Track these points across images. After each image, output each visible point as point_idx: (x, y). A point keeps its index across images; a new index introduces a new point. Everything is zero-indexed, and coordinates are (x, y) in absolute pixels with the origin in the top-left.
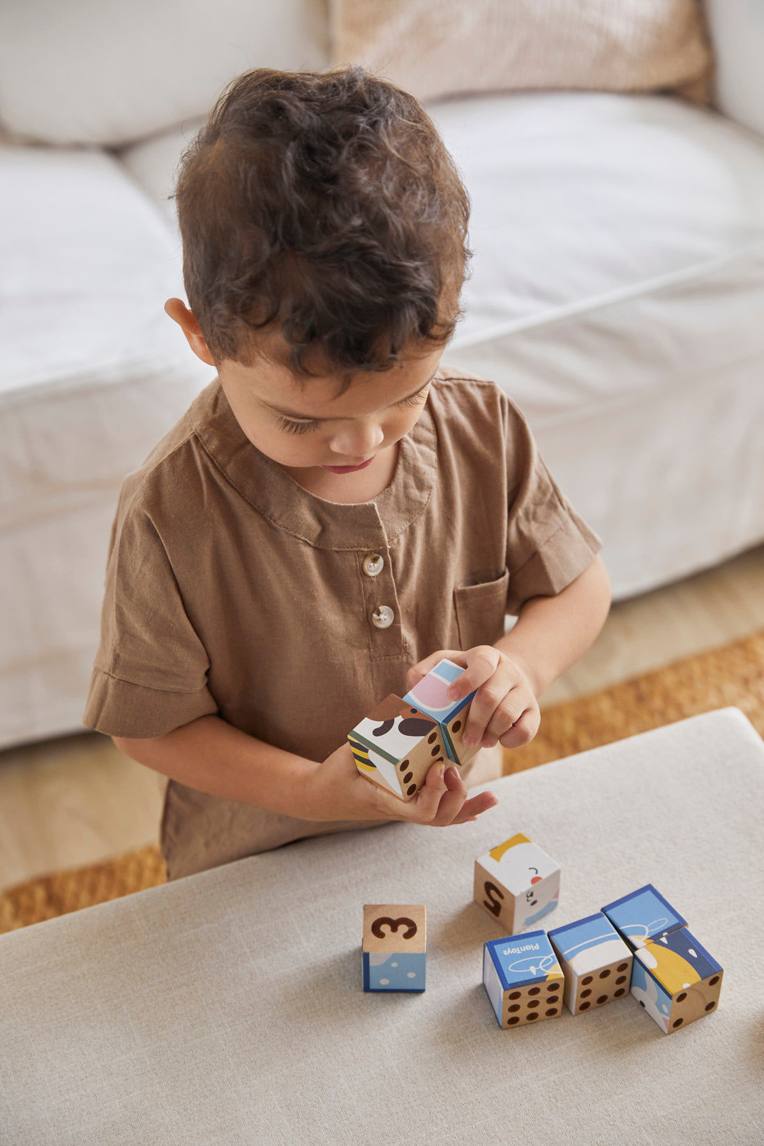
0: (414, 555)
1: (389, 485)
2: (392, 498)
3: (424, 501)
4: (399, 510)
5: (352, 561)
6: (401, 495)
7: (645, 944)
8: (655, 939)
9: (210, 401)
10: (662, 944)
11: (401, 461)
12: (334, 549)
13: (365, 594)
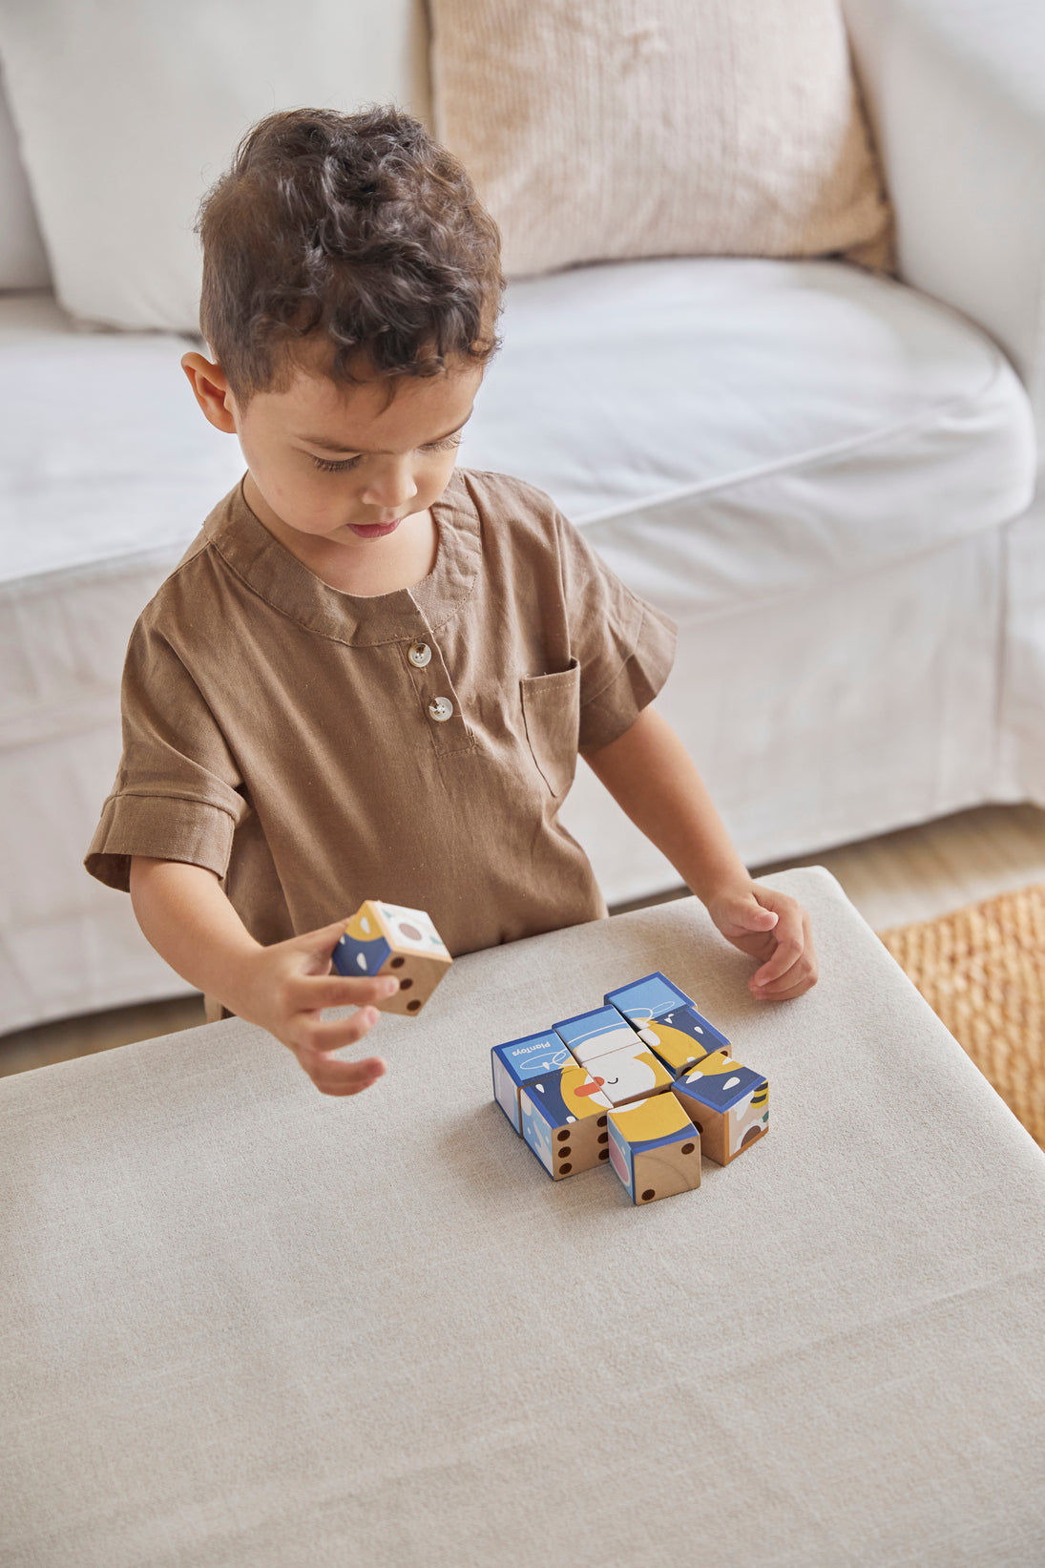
0: (466, 643)
1: (431, 572)
2: (435, 585)
3: (470, 586)
4: (443, 596)
5: (395, 653)
6: (445, 581)
7: (648, 1025)
8: (660, 1020)
9: (224, 510)
10: (667, 1024)
11: (441, 548)
12: (374, 643)
13: (417, 687)
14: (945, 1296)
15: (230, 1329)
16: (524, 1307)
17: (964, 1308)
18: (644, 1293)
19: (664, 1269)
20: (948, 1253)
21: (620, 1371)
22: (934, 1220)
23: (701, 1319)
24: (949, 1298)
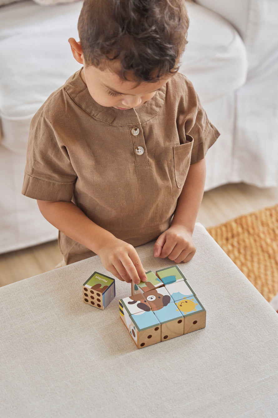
0: (153, 130)
3: (158, 111)
5: (127, 130)
6: (149, 107)
12: (120, 125)
13: (132, 142)
14: (261, 379)
15: (13, 407)
16: (117, 392)
17: (268, 383)
18: (158, 384)
19: (164, 375)
20: (260, 364)
21: (153, 414)
22: (254, 352)
23: (179, 393)
24: (263, 380)
